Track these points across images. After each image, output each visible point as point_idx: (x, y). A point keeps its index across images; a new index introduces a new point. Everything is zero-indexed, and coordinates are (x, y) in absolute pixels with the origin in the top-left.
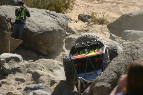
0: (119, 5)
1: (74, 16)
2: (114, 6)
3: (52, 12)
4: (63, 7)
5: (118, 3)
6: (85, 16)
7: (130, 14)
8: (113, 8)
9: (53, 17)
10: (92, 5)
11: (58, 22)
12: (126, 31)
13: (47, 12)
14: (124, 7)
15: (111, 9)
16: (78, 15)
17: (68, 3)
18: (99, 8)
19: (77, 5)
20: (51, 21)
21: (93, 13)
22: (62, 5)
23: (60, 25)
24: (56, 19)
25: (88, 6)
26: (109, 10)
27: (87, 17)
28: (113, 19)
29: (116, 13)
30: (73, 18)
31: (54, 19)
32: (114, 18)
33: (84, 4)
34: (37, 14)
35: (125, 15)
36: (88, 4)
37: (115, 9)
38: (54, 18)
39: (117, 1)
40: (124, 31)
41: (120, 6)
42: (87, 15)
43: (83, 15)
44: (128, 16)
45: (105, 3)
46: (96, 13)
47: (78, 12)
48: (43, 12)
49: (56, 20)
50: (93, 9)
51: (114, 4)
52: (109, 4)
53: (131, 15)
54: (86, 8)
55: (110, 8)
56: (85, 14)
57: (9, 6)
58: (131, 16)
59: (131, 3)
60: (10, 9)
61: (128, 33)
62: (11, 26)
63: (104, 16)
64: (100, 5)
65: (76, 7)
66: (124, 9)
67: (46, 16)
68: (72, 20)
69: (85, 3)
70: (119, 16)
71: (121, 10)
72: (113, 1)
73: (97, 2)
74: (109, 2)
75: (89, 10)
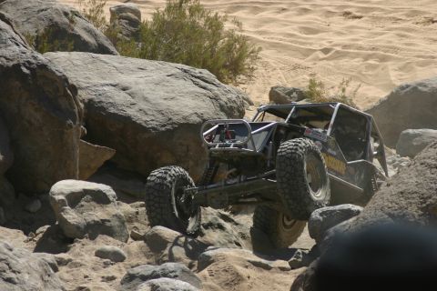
0: (389, 63)
1: (258, 94)
2: (373, 67)
3: (198, 70)
4: (225, 66)
5: (383, 59)
6: (290, 93)
7: (420, 84)
8: (370, 73)
9: (203, 83)
10: (310, 64)
11: (215, 98)
12: (411, 131)
13: (185, 71)
14: (401, 69)
15: (364, 75)
16: (269, 89)
17: (241, 58)
18: (329, 72)
19: (266, 65)
20: (197, 96)
21: (312, 84)
22: (222, 62)
23: (222, 108)
24: (210, 90)
25: (296, 67)
26: (357, 78)
27: (294, 94)
28: (369, 102)
29: (377, 86)
30: (253, 99)
31: (204, 91)
32: (373, 99)
33: (285, 62)
34: (156, 76)
35: (408, 86)
36: (296, 61)
37: (376, 75)
38: (204, 88)
39: (382, 53)
40: (404, 132)
41: (390, 68)
42: (294, 90)
43: (285, 89)
44: (415, 89)
45: (346, 59)
47: (269, 84)
48: (173, 71)
49: (211, 94)
50: (311, 75)
51: (371, 62)
52: (356, 62)
53: (425, 86)
54: (292, 73)
55: (360, 72)
56: (290, 86)
57: (74, 53)
58: (425, 89)
59: (421, 59)
60: (79, 63)
61: (416, 135)
62: (82, 105)
63: (344, 90)
64: (332, 63)
65: (261, 70)
66: (401, 75)
67: (182, 82)
68: (251, 104)
69: (287, 58)
70: (384, 95)
71: (393, 78)
72: (370, 52)
73: (322, 55)
74: (357, 55)
75: (300, 78)
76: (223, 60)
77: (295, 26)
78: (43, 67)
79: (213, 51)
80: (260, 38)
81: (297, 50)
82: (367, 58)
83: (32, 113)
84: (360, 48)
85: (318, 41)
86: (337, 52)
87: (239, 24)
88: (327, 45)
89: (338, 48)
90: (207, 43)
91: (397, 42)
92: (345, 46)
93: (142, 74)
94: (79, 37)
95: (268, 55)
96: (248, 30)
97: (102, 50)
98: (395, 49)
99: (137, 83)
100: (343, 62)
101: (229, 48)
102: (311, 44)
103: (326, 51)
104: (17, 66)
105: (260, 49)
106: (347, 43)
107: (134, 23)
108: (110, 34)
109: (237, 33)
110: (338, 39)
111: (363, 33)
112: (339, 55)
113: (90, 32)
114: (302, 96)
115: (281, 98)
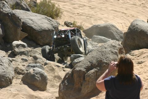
0: (92, 18)
1: (62, 22)
2: (88, 19)
3: (49, 18)
4: (55, 15)
5: (91, 17)
6: (69, 23)
7: (98, 25)
9: (50, 21)
10: (74, 16)
11: (52, 25)
12: (95, 36)
13: (46, 17)
14: (94, 20)
15: (86, 20)
16: (64, 22)
17: (59, 13)
18: (78, 19)
20: (48, 23)
21: (74, 22)
23: (53, 27)
25: (71, 17)
26: (84, 21)
27: (70, 24)
29: (89, 23)
30: (60, 23)
32: (88, 26)
34: (39, 18)
36: (71, 15)
37: (89, 21)
42: (70, 23)
43: (68, 22)
44: (97, 26)
45: (82, 16)
46: (76, 22)
48: (43, 17)
49: (51, 24)
50: (74, 19)
51: (88, 17)
52: (85, 17)
53: (99, 26)
54: (70, 18)
56: (69, 21)
57: (21, 11)
59: (99, 18)
60: (21, 13)
61: (96, 37)
62: (22, 24)
63: (81, 24)
64: (79, 17)
65: (63, 16)
66: (94, 22)
67: (45, 20)
68: (60, 25)
70: (91, 26)
71: (92, 22)
72: (88, 15)
73: (77, 15)
75: (71, 19)
76: (54, 13)
77: (72, 7)
78: (14, 14)
79: (52, 11)
80: (64, 9)
81: (71, 13)
82: (87, 16)
83: (10, 25)
84: (86, 14)
85: (76, 11)
86: (81, 14)
87: (59, 6)
88: (78, 12)
89: (81, 13)
90: (51, 9)
91: (94, 14)
92: (82, 13)
93: (36, 17)
94: (22, 6)
95: (65, 13)
96: (61, 7)
97: (28, 10)
98: (94, 15)
99: (35, 19)
100: (82, 17)
101: (56, 11)
102: (75, 12)
103: (78, 14)
104: (8, 13)
105: (63, 12)
106: (83, 12)
107: (35, 3)
109: (58, 7)
110: (81, 11)
111: (87, 11)
112: (81, 15)
113: (25, 5)
114: (71, 24)
115: (66, 24)
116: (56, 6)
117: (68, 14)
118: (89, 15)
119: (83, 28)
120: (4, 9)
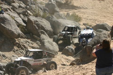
3: (75, 22)
5: (96, 20)
6: (85, 24)
10: (88, 21)
14: (98, 22)
17: (80, 20)
18: (90, 22)
19: (83, 20)
21: (88, 23)
25: (86, 21)
26: (93, 22)
30: (81, 24)
32: (94, 25)
34: (70, 22)
35: (98, 24)
38: (75, 24)
40: (97, 29)
52: (93, 21)
57: (62, 19)
58: (100, 25)
62: (62, 25)
67: (73, 23)
70: (96, 25)
74: (93, 20)
78: (58, 21)
79: (77, 19)
82: (94, 20)
94: (62, 17)
95: (83, 19)
96: (81, 16)
97: (65, 19)
99: (68, 23)
100: (91, 21)
101: (79, 18)
103: (90, 19)
104: (55, 21)
107: (69, 15)
108: (66, 16)
111: (93, 17)
112: (91, 20)
113: (63, 16)
114: (86, 24)
115: (84, 24)
116: (79, 16)
117: (85, 19)
118: (95, 19)
119: (92, 26)
120: (53, 19)
